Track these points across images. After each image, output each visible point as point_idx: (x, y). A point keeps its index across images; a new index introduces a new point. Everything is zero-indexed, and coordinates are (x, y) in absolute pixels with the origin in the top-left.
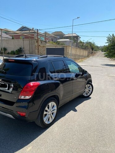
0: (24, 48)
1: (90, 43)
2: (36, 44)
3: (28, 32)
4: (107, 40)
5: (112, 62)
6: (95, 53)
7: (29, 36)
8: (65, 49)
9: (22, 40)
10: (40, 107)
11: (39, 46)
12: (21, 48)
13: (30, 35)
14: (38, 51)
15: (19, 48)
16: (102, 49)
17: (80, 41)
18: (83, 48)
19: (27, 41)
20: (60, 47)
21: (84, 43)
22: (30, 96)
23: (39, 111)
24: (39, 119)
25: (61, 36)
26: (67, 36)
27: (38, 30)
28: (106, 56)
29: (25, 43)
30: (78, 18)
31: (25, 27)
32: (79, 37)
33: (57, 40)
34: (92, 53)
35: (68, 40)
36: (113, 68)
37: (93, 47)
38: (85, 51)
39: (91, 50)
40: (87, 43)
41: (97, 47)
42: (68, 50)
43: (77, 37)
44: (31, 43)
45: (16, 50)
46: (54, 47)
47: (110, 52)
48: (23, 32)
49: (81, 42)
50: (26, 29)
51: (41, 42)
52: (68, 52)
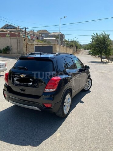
0: (11, 47)
1: (74, 42)
2: (24, 43)
3: (15, 30)
4: (92, 39)
5: (96, 59)
6: (79, 51)
7: (16, 34)
8: (53, 47)
9: (9, 38)
10: (62, 99)
11: (27, 45)
12: (8, 47)
13: (18, 33)
14: (26, 50)
15: (6, 47)
16: (85, 47)
17: (65, 39)
18: (68, 47)
19: (14, 39)
20: (47, 46)
21: (68, 41)
22: (55, 89)
23: (61, 102)
24: (61, 109)
25: (47, 34)
26: (52, 34)
27: (25, 28)
28: (90, 54)
29: (12, 41)
30: (65, 17)
31: (10, 25)
32: (63, 36)
33: (42, 38)
34: (77, 51)
35: (54, 38)
36: (99, 65)
37: (78, 45)
38: (70, 49)
39: (76, 48)
40: (71, 41)
41: (81, 45)
42: (56, 48)
43: (62, 36)
44: (18, 41)
45: (3, 49)
46: (41, 46)
47: (95, 50)
48: (8, 30)
49: (66, 41)
50: (11, 27)
51: (29, 40)
52: (56, 50)
